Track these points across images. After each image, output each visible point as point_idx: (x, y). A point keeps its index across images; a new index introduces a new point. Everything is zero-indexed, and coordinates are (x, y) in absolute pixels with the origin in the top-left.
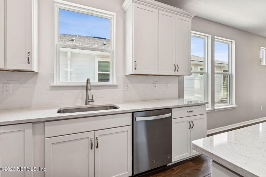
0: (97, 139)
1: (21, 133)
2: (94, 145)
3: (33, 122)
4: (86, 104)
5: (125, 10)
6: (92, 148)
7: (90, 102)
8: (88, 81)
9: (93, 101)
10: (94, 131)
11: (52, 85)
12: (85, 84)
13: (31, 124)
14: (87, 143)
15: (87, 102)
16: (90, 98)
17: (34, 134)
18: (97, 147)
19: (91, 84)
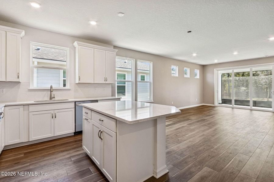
0: (55, 114)
1: (18, 110)
2: (54, 117)
3: (24, 105)
4: (50, 99)
5: (75, 47)
6: (53, 118)
7: (52, 98)
8: (51, 87)
9: (54, 98)
10: (54, 110)
11: (29, 89)
12: (50, 88)
13: (23, 106)
14: (50, 115)
15: (51, 98)
16: (53, 96)
17: (24, 110)
18: (55, 118)
19: (53, 88)
